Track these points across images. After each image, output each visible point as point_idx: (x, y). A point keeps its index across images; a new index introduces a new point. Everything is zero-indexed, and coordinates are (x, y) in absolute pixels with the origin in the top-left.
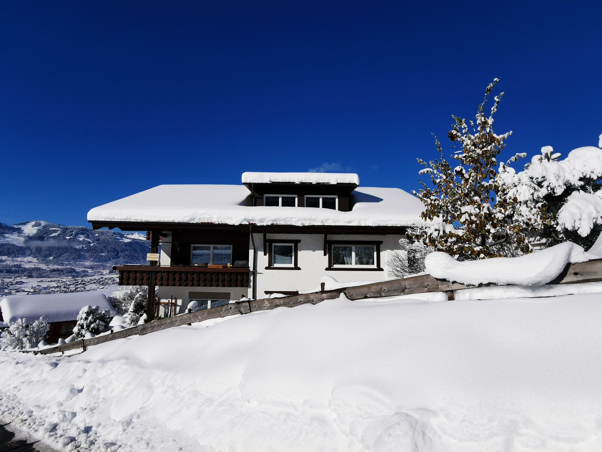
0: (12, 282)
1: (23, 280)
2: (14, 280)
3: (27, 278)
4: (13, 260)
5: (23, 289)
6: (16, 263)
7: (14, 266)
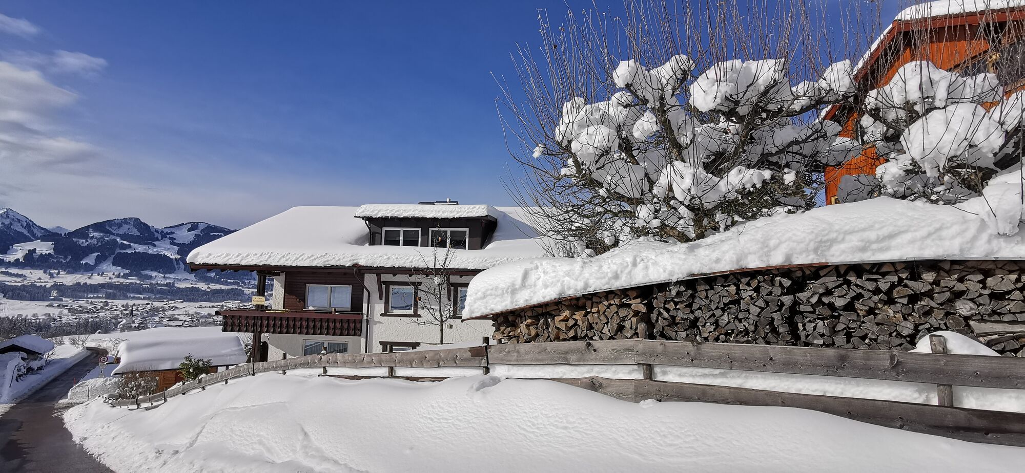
0: (163, 307)
1: (177, 305)
2: (166, 304)
3: (182, 302)
4: (164, 277)
5: (176, 316)
6: (168, 281)
7: (167, 285)
